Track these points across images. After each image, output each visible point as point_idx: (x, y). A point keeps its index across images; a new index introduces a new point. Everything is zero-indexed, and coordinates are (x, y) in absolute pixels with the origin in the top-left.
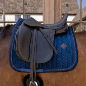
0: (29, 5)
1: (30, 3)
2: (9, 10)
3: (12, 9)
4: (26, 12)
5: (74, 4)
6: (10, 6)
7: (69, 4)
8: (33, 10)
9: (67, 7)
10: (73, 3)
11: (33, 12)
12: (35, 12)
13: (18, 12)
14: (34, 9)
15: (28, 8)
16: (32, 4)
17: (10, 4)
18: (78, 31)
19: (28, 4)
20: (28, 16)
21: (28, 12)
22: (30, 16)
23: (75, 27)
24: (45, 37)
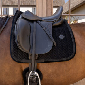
8: (21, 3)
15: (16, 1)
20: (16, 8)
24: (44, 29)
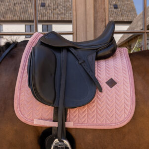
0: (49, 6)
1: (50, 3)
2: (14, 16)
3: (20, 15)
4: (44, 19)
5: (127, 4)
6: (17, 8)
7: (118, 4)
8: (56, 16)
9: (115, 10)
10: (126, 2)
11: (56, 19)
12: (60, 19)
13: (31, 19)
14: (58, 14)
15: (48, 13)
16: (54, 5)
17: (17, 5)
18: (136, 51)
19: (47, 5)
20: (47, 25)
21: (48, 19)
22: (52, 25)
23: (130, 44)
24: (80, 63)
